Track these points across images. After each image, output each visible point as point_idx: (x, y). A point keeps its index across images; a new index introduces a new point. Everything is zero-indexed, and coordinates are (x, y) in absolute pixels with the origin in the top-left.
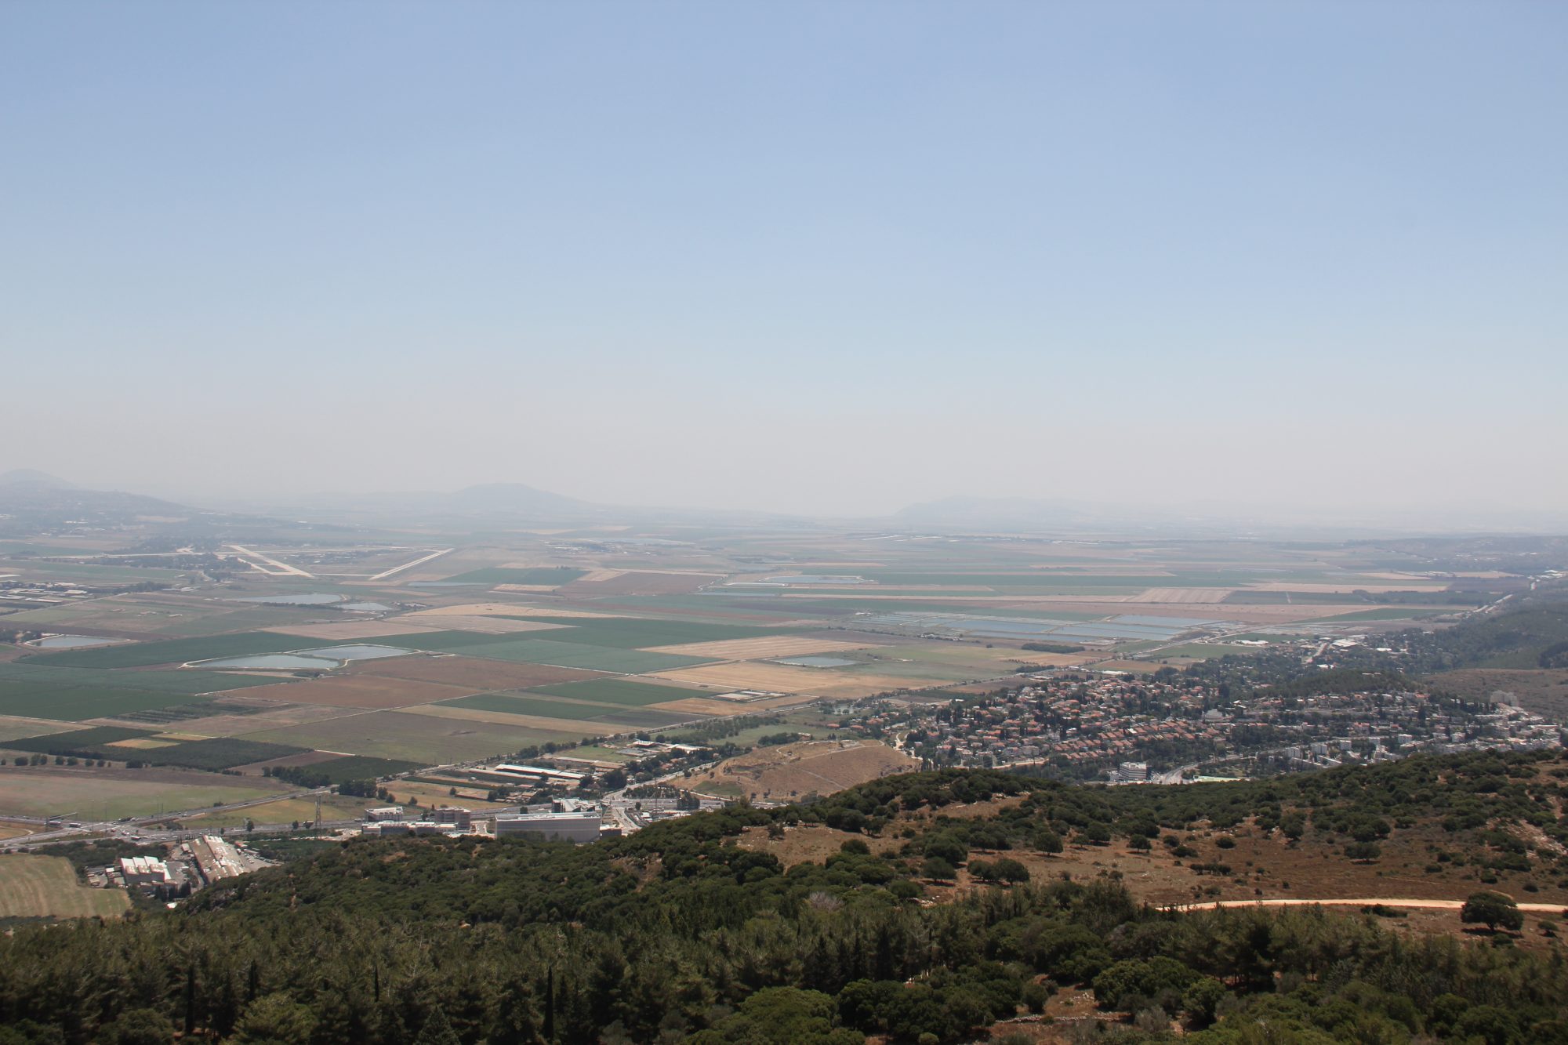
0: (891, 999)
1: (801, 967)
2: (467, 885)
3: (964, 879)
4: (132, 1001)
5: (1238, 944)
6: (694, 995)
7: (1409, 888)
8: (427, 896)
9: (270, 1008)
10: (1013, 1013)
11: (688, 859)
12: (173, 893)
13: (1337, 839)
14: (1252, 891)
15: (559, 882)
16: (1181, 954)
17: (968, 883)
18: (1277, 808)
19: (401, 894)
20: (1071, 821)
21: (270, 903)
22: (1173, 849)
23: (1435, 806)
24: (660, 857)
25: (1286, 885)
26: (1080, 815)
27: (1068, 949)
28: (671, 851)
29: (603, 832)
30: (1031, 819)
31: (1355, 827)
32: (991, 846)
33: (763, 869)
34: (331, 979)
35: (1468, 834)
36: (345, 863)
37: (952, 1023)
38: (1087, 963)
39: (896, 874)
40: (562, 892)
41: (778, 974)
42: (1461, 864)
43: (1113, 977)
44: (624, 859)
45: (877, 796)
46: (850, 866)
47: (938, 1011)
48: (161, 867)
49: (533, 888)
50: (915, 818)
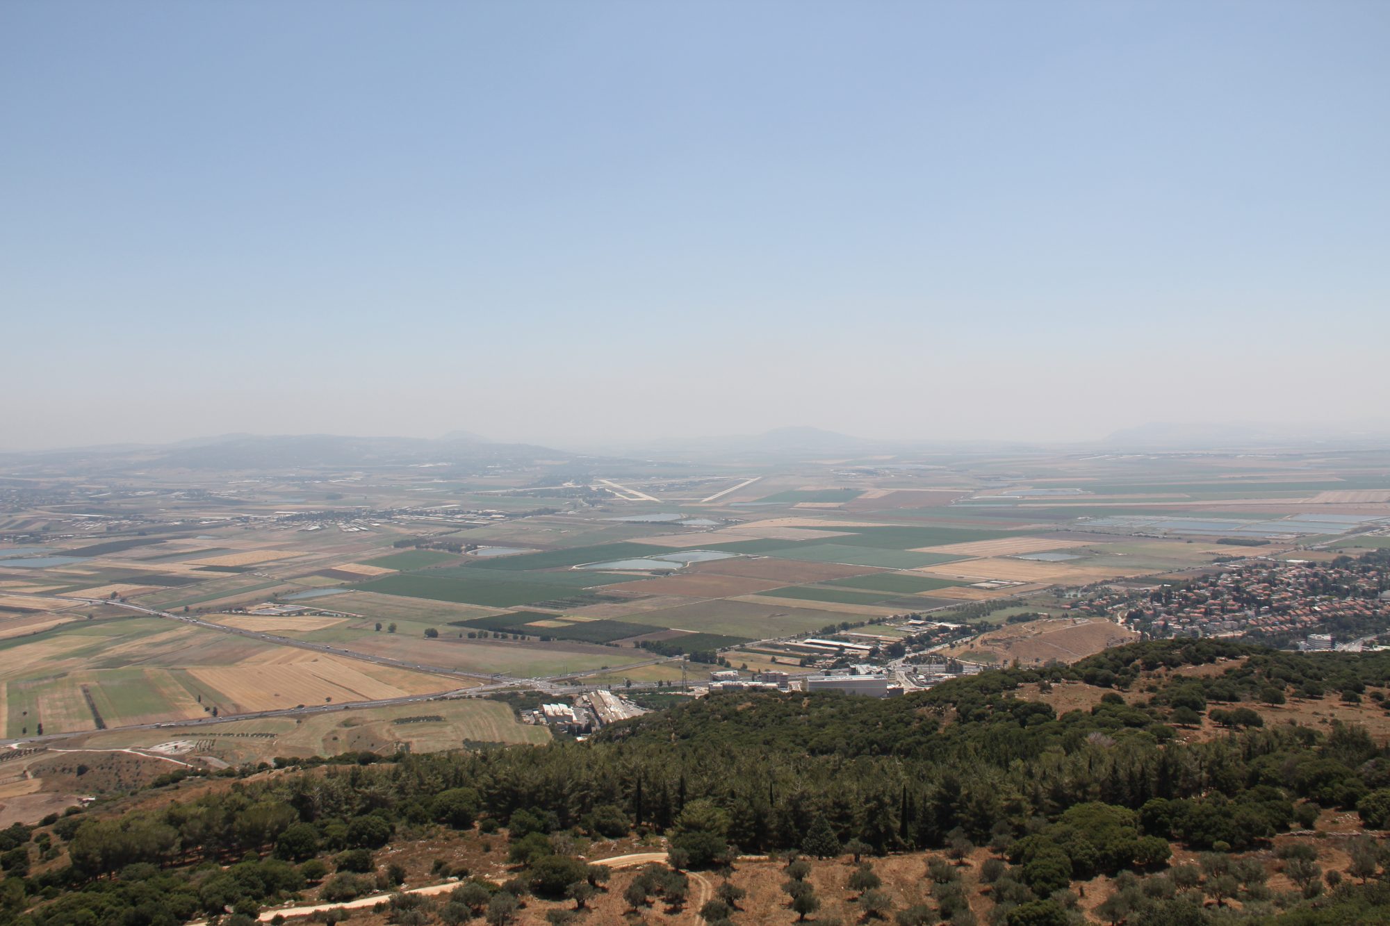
0: (1184, 814)
1: (1098, 789)
2: (803, 727)
3: (1207, 724)
4: (597, 800)
6: (1015, 809)
8: (773, 735)
9: (698, 809)
10: (1288, 829)
11: (977, 708)
12: (580, 731)
15: (875, 725)
17: (1211, 727)
19: (754, 733)
20: (1288, 680)
21: (656, 738)
22: (1381, 703)
24: (954, 706)
26: (1295, 675)
27: (1326, 778)
28: (963, 702)
29: (889, 690)
30: (1252, 677)
32: (1224, 699)
33: (1042, 716)
34: (737, 790)
36: (709, 710)
37: (1240, 834)
38: (1346, 790)
39: (1151, 719)
40: (880, 733)
41: (1081, 792)
43: (1376, 801)
44: (925, 709)
45: (1121, 659)
46: (1114, 714)
47: (1227, 823)
48: (570, 711)
49: (855, 729)
50: (1154, 677)
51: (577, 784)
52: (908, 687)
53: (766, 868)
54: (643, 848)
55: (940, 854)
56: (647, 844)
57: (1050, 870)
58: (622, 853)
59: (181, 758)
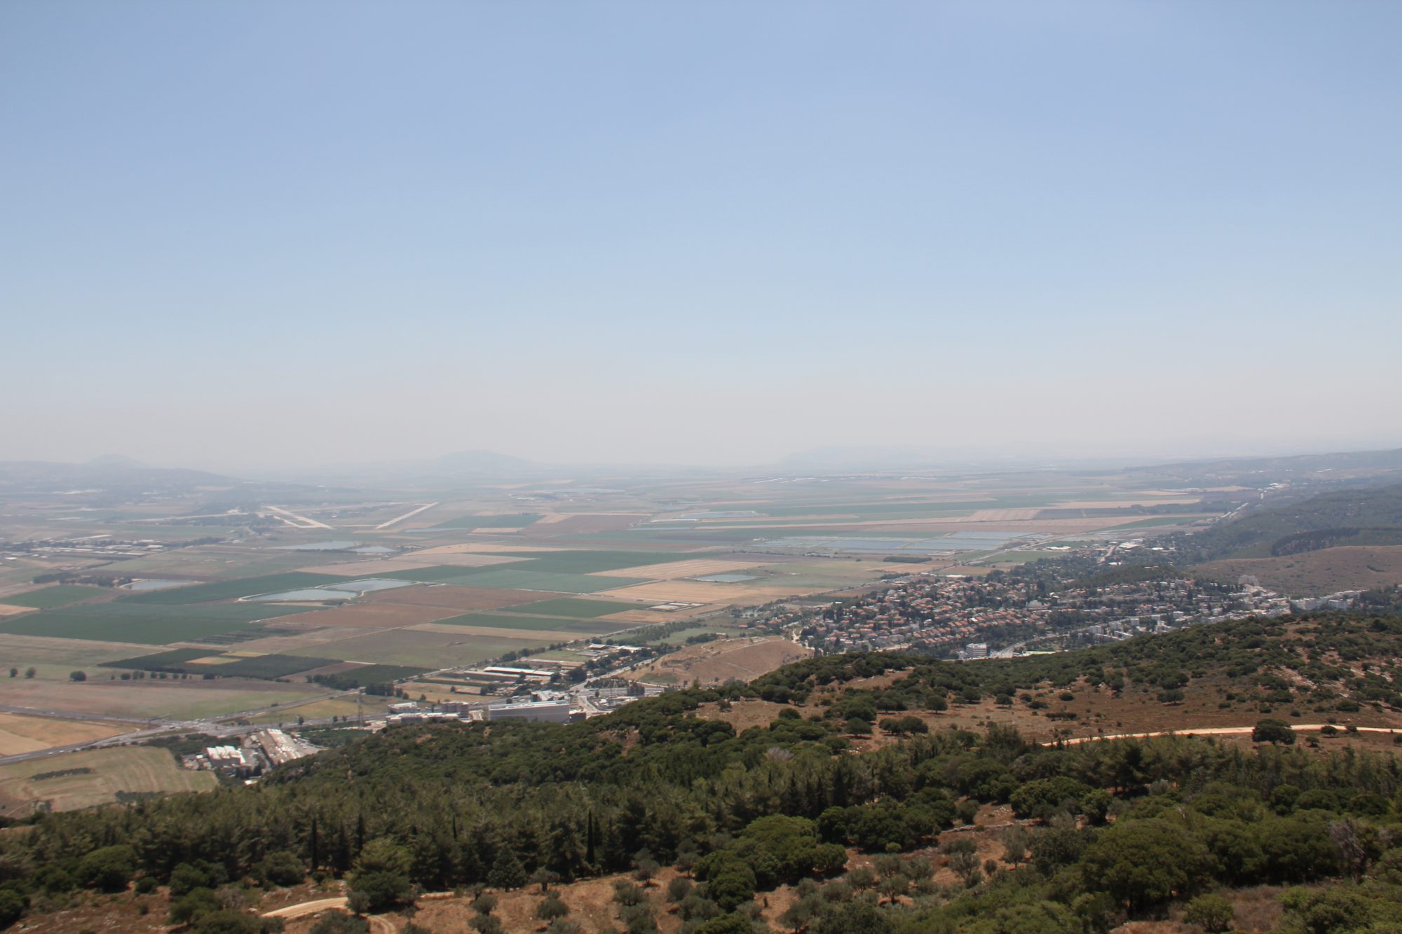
0: (859, 820)
1: (778, 802)
2: (485, 757)
3: (877, 733)
4: (269, 847)
5: (1117, 763)
6: (700, 827)
7: (1209, 721)
8: (455, 767)
9: (378, 848)
10: (951, 826)
11: (660, 730)
12: (248, 774)
13: (1150, 689)
14: (1096, 730)
15: (559, 751)
16: (1075, 774)
17: (881, 736)
18: (1099, 670)
19: (435, 766)
20: (949, 687)
21: (332, 776)
22: (1029, 703)
23: (1218, 660)
24: (636, 729)
25: (1119, 725)
26: (955, 682)
27: (983, 776)
28: (645, 724)
29: (572, 715)
30: (918, 687)
31: (1163, 679)
32: (892, 708)
33: (723, 734)
34: (419, 826)
35: (1245, 679)
36: (387, 744)
37: (910, 834)
38: (1000, 786)
39: (826, 731)
40: (564, 759)
41: (763, 806)
42: (1244, 701)
43: (1026, 793)
44: (608, 733)
45: (796, 675)
46: (790, 728)
47: (898, 826)
48: (237, 753)
49: (539, 756)
50: (828, 691)
51: (247, 831)
52: (590, 712)
53: (451, 905)
54: (321, 894)
55: (627, 877)
56: (324, 890)
57: (735, 884)
58: (297, 901)
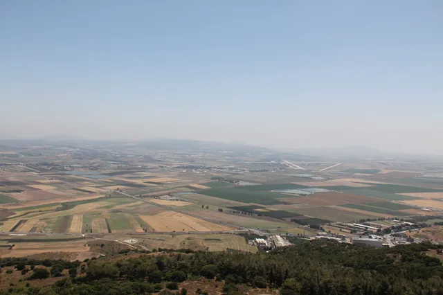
2: (343, 256)
4: (257, 274)
8: (332, 258)
9: (290, 281)
11: (410, 257)
12: (268, 249)
19: (325, 256)
21: (291, 254)
24: (401, 255)
28: (405, 254)
29: (383, 246)
33: (435, 263)
34: (306, 277)
36: (311, 246)
40: (371, 261)
44: (390, 254)
49: (362, 259)
51: (250, 268)
52: (391, 245)
56: (271, 292)
59: (133, 245)
